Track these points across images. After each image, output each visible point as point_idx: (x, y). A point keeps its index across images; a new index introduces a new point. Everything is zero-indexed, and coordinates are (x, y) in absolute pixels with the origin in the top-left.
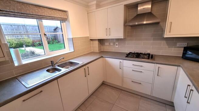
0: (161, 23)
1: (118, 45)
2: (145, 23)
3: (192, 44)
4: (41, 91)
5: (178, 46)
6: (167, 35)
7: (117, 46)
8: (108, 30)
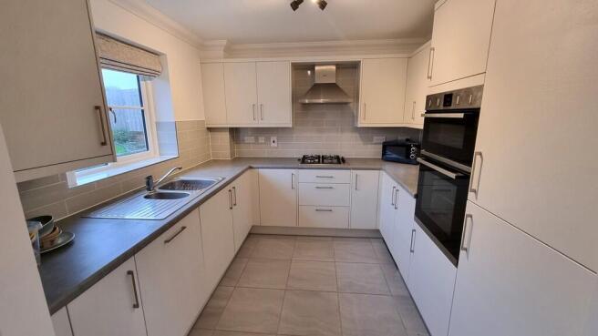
0: (351, 105)
1: (276, 140)
2: (321, 101)
3: (391, 137)
4: (184, 228)
5: (375, 141)
6: (361, 123)
7: (275, 145)
8: (258, 109)
